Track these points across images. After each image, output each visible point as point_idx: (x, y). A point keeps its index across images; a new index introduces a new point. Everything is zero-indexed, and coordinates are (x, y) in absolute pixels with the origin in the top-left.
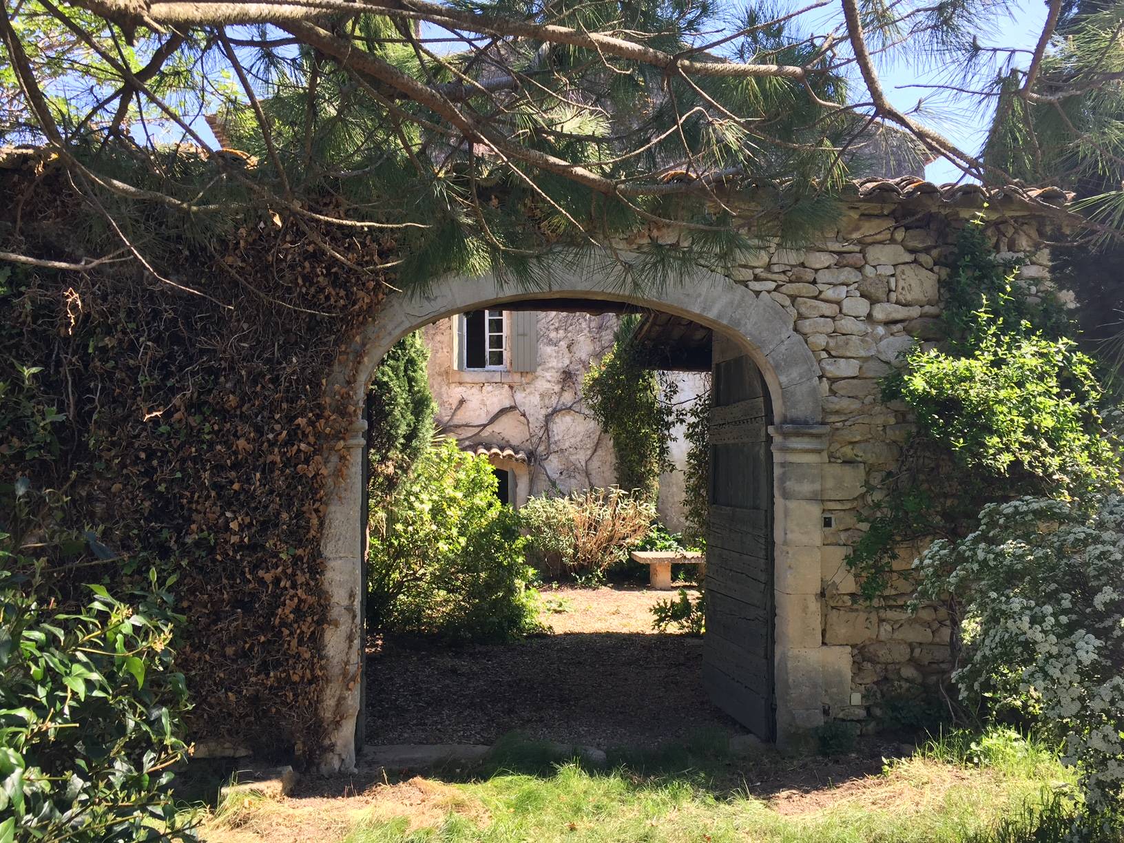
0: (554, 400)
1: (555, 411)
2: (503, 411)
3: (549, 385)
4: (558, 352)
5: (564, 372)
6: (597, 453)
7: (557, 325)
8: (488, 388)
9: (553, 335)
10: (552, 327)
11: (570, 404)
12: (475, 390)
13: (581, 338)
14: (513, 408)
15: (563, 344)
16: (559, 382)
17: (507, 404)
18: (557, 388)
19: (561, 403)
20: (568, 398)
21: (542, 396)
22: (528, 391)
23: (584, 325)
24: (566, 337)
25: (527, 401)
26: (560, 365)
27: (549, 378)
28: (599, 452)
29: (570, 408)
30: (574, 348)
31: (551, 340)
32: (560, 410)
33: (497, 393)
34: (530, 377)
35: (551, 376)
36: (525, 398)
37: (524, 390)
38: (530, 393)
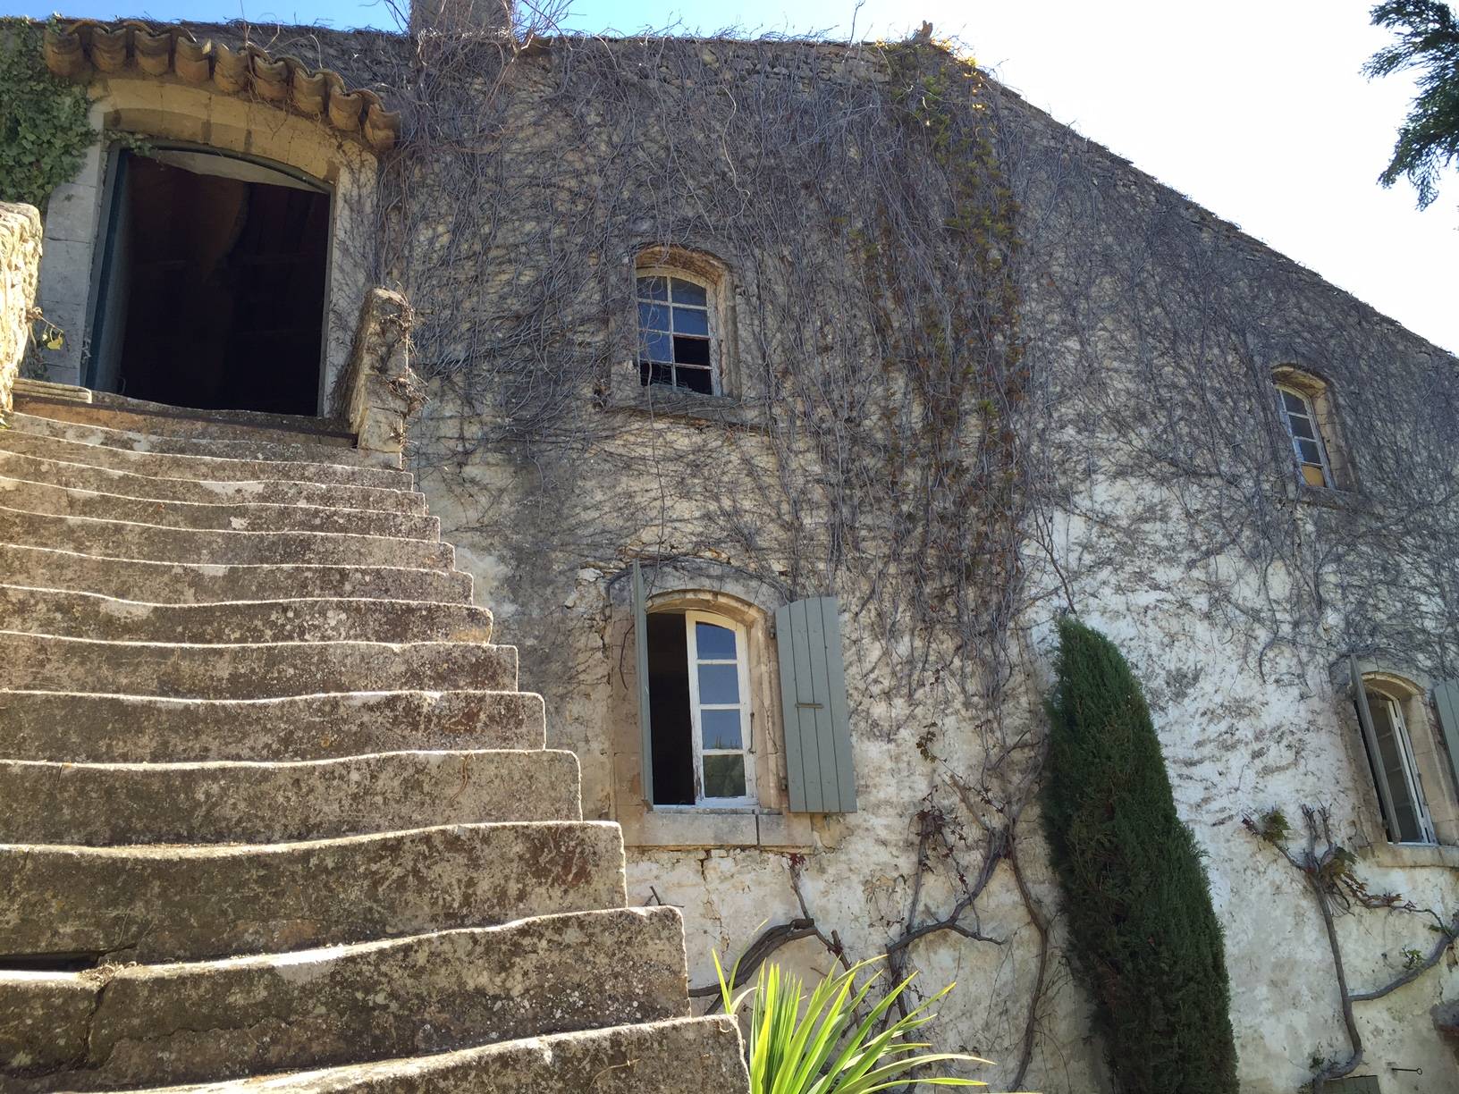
0: (902, 900)
1: (911, 935)
2: (772, 940)
3: (883, 855)
4: (897, 759)
5: (923, 816)
6: (1032, 1066)
7: (886, 683)
8: (721, 864)
9: (879, 710)
10: (876, 689)
11: (944, 914)
12: (687, 871)
13: (950, 722)
14: (804, 926)
15: (908, 736)
16: (910, 844)
17: (779, 913)
18: (906, 863)
19: (920, 907)
20: (938, 893)
21: (870, 887)
22: (831, 871)
23: (952, 686)
24: (912, 717)
25: (832, 905)
26: (906, 795)
27: (883, 834)
28: (1037, 1062)
29: (952, 924)
30: (936, 748)
31: (875, 724)
32: (923, 932)
33: (748, 878)
34: (836, 829)
35: (887, 827)
36: (825, 893)
37: (822, 870)
38: (838, 880)
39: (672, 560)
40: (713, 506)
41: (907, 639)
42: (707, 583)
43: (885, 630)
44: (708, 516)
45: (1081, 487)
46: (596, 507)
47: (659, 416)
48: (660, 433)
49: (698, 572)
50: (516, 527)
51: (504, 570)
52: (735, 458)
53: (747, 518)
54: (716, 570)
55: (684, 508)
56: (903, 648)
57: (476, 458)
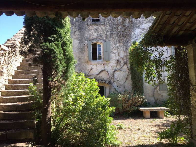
0: (115, 68)
1: (115, 71)
2: (102, 71)
3: (113, 64)
4: (115, 56)
5: (117, 61)
6: (126, 81)
7: (115, 49)
8: (98, 65)
9: (114, 51)
10: (114, 49)
11: (119, 69)
12: (95, 66)
13: (122, 52)
15: (117, 53)
16: (116, 63)
17: (103, 69)
18: (116, 65)
19: (117, 68)
20: (118, 67)
21: (112, 67)
22: (108, 66)
23: (122, 48)
24: (117, 52)
25: (108, 68)
26: (116, 59)
27: (113, 62)
28: (127, 81)
29: (119, 70)
30: (119, 55)
31: (113, 53)
32: (117, 70)
33: (100, 66)
34: (108, 62)
35: (114, 62)
36: (107, 67)
37: (107, 65)
38: (109, 66)
39: (94, 39)
40: (98, 33)
41: (117, 44)
42: (97, 41)
43: (115, 44)
44: (98, 34)
45: (141, 25)
46: (87, 35)
47: (93, 25)
48: (93, 27)
49: (96, 40)
50: (80, 38)
51: (79, 42)
52: (100, 28)
53: (102, 34)
54: (98, 40)
55: (95, 34)
56: (117, 45)
57: (76, 32)
